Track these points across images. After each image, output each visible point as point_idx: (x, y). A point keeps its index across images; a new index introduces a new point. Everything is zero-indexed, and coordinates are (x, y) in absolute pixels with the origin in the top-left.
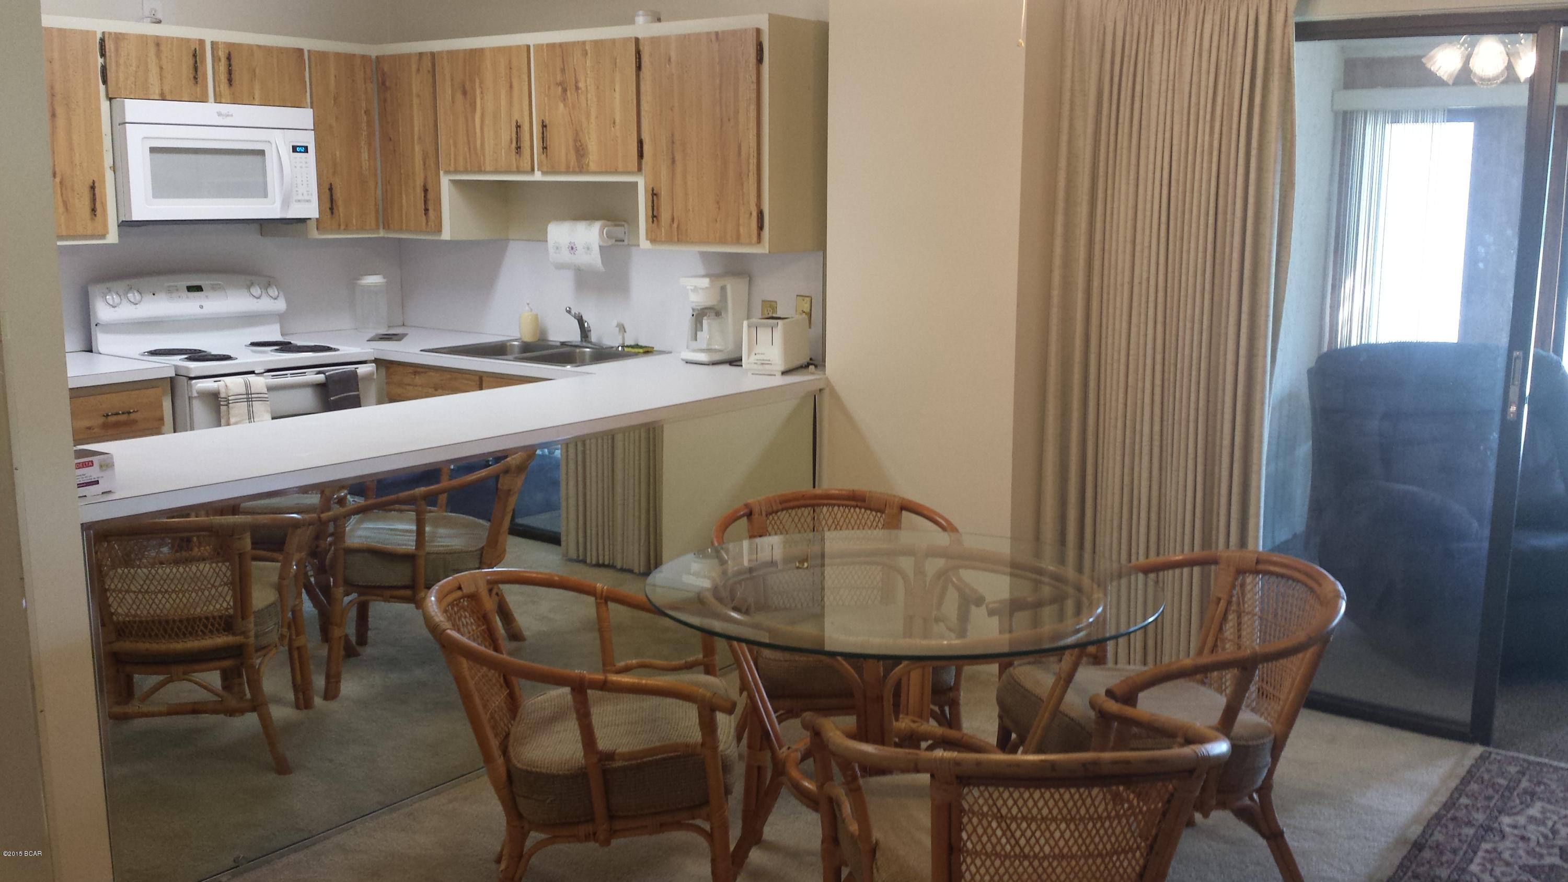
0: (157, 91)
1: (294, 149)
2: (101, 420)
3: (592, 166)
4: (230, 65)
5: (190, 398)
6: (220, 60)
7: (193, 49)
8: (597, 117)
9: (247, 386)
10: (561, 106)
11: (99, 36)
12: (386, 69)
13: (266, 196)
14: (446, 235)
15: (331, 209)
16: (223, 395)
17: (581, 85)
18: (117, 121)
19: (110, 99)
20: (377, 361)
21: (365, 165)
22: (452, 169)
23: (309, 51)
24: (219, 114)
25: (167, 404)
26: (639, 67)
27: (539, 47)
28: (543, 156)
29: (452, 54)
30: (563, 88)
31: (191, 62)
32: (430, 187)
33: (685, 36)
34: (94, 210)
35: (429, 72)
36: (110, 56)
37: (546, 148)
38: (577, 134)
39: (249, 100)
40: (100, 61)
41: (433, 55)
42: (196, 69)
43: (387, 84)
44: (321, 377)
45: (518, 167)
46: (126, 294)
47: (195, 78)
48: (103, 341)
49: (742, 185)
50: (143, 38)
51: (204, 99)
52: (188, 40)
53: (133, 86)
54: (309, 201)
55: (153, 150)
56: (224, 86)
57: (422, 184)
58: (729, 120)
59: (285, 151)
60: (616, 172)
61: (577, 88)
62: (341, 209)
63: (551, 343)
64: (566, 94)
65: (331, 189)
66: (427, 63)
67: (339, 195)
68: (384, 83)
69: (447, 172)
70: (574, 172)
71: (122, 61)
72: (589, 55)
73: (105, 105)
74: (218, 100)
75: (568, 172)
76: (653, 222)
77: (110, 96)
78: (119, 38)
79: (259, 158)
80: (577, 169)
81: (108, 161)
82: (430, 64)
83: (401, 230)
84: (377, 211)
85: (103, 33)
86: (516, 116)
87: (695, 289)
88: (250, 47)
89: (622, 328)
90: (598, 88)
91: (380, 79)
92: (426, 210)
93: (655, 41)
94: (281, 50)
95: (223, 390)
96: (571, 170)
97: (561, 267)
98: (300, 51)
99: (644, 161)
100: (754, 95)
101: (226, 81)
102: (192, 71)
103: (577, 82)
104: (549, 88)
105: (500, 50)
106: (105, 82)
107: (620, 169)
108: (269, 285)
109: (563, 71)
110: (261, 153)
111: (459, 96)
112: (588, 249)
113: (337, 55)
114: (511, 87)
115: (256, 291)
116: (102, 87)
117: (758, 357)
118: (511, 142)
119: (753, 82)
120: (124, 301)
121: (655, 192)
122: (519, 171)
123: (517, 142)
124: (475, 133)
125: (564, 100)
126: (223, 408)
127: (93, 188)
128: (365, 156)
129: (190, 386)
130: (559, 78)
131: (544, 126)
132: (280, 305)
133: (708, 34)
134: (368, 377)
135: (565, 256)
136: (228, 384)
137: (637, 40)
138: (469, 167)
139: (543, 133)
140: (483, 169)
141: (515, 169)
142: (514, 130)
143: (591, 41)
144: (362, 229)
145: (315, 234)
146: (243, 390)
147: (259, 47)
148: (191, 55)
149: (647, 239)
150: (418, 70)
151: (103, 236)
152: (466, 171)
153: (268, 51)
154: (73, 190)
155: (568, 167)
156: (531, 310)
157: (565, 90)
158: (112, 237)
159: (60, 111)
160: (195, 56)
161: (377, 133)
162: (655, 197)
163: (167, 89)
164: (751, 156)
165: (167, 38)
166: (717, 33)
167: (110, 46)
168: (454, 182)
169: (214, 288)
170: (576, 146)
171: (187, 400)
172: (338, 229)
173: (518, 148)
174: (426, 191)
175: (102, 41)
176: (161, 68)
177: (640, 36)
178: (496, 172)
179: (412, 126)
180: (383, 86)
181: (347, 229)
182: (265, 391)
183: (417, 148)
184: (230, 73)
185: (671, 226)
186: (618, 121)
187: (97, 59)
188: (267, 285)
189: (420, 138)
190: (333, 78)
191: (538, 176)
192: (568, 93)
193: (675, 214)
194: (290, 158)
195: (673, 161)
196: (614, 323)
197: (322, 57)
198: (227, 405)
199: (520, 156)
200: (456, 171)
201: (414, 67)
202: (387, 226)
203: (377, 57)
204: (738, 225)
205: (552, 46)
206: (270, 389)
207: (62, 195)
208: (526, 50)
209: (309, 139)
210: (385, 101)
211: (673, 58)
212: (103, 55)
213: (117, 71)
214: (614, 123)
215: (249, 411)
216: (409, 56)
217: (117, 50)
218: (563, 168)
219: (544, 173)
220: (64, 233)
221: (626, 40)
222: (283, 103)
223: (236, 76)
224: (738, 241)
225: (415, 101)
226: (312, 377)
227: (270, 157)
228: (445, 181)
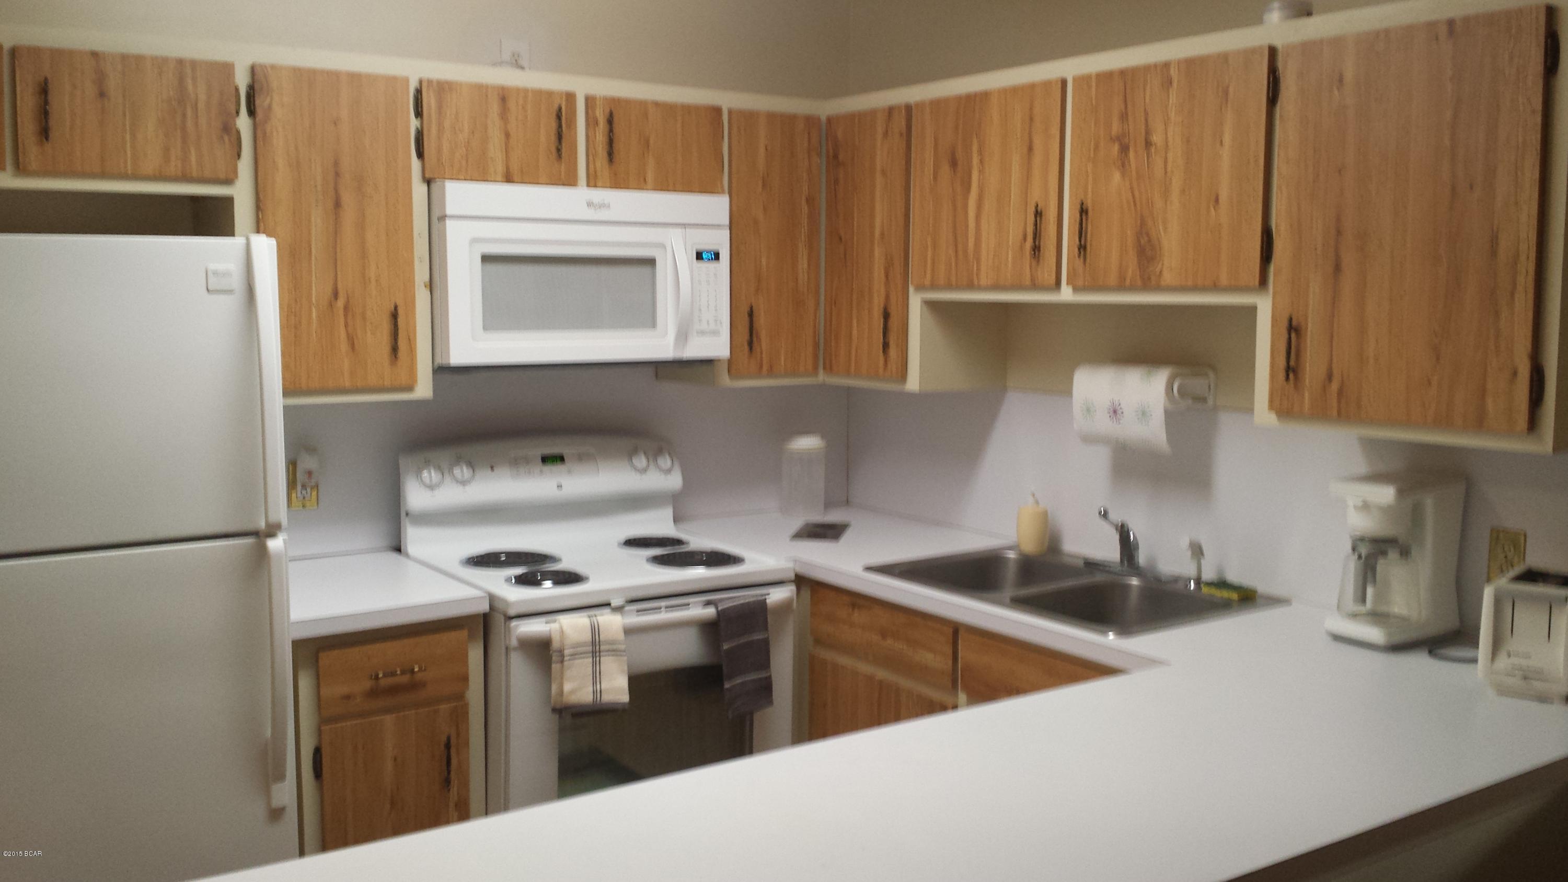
0: (500, 168)
1: (699, 256)
2: (367, 684)
3: (1168, 278)
4: (611, 130)
5: (507, 648)
6: (597, 123)
7: (556, 106)
8: (1183, 192)
9: (595, 630)
10: (1117, 176)
11: (413, 85)
12: (840, 135)
13: (654, 325)
14: (913, 383)
15: (750, 344)
16: (556, 645)
17: (1157, 138)
18: (436, 213)
19: (428, 182)
20: (801, 581)
21: (803, 277)
22: (927, 282)
23: (730, 112)
24: (590, 204)
25: (475, 655)
26: (1273, 98)
27: (1083, 81)
28: (1079, 263)
29: (938, 105)
30: (1121, 144)
31: (554, 124)
32: (893, 311)
33: (1377, 34)
34: (395, 349)
35: (901, 135)
36: (430, 115)
37: (1085, 248)
38: (1143, 223)
39: (640, 184)
40: (414, 123)
41: (908, 108)
42: (560, 137)
43: (841, 157)
44: (711, 611)
45: (1033, 280)
46: (451, 470)
47: (559, 150)
48: (415, 537)
49: (1497, 314)
50: (481, 90)
51: (570, 180)
52: (550, 94)
53: (464, 163)
54: (715, 333)
55: (487, 259)
56: (601, 161)
57: (882, 306)
58: (1471, 187)
59: (685, 260)
60: (1215, 287)
61: (1148, 144)
62: (764, 343)
63: (1067, 560)
64: (1127, 155)
65: (751, 314)
66: (899, 123)
67: (762, 321)
68: (836, 156)
69: (920, 288)
70: (1132, 288)
71: (447, 124)
72: (1175, 84)
73: (419, 191)
74: (592, 182)
75: (1121, 287)
76: (1287, 378)
77: (427, 176)
78: (444, 88)
79: (645, 270)
80: (1139, 283)
81: (421, 274)
82: (903, 123)
83: (848, 373)
84: (816, 345)
85: (421, 82)
86: (1036, 195)
87: (1365, 507)
88: (642, 106)
89: (1197, 551)
90: (1188, 141)
91: (831, 151)
92: (886, 346)
93: (1309, 49)
94: (688, 109)
95: (556, 639)
96: (1128, 282)
97: (1089, 439)
98: (717, 111)
99: (1272, 269)
100: (1535, 138)
101: (605, 154)
102: (553, 138)
103: (1148, 133)
104: (1097, 147)
105: (1015, 91)
106: (420, 155)
107: (1224, 280)
108: (659, 452)
109: (1124, 117)
110: (650, 262)
111: (945, 169)
112: (1144, 413)
113: (772, 117)
114: (1030, 149)
115: (641, 461)
116: (415, 163)
117: (1515, 660)
118: (1025, 239)
119: (1533, 112)
120: (448, 479)
121: (1294, 323)
122: (1035, 286)
123: (1034, 239)
124: (967, 226)
125: (1123, 165)
126: (555, 667)
127: (394, 316)
128: (803, 264)
129: (508, 630)
130: (1116, 128)
131: (1083, 211)
132: (674, 481)
133: (1431, 26)
134: (785, 608)
135: (1103, 424)
136: (565, 628)
137: (1273, 52)
138: (953, 279)
139: (1081, 224)
140: (976, 283)
141: (1028, 282)
142: (1031, 218)
143: (1179, 62)
144: (794, 373)
145: (726, 381)
146: (587, 637)
147: (657, 104)
148: (554, 116)
149: (1272, 406)
150: (886, 134)
151: (410, 388)
152: (949, 287)
153: (668, 110)
154: (364, 318)
155: (1122, 278)
156: (1037, 502)
157: (1124, 149)
158: (424, 389)
159: (348, 199)
160: (559, 117)
161: (823, 228)
162: (1293, 335)
163: (515, 168)
164: (1523, 258)
165: (518, 90)
166: (1451, 23)
167: (429, 101)
168: (933, 306)
169: (581, 458)
170: (1139, 241)
171: (503, 651)
172: (759, 374)
173: (1036, 249)
174: (886, 316)
175: (419, 92)
176: (507, 135)
177: (1278, 43)
178: (996, 287)
179: (872, 216)
180: (834, 160)
181: (771, 373)
182: (621, 636)
183: (877, 252)
184: (611, 142)
185: (1324, 389)
186: (1224, 195)
187: (408, 121)
188: (655, 453)
189: (882, 234)
190: (762, 150)
191: (1066, 294)
192: (1132, 154)
193: (1334, 366)
194: (692, 271)
195: (1337, 268)
196: (1185, 542)
197: (747, 118)
198: (562, 662)
199: (1038, 261)
200: (934, 287)
201: (880, 130)
202: (829, 368)
203: (829, 120)
204: (1482, 393)
205: (1105, 78)
206: (629, 631)
207: (346, 326)
208: (1060, 86)
209: (721, 241)
210: (836, 182)
211: (1349, 76)
212: (419, 114)
213: (439, 138)
214: (1217, 200)
215: (594, 673)
216: (873, 113)
217: (440, 107)
218: (1113, 279)
219: (1076, 289)
220: (347, 384)
221: (1248, 54)
222: (688, 188)
223: (619, 146)
224: (1479, 423)
225: (879, 180)
226: (699, 611)
227: (663, 271)
228: (916, 302)
